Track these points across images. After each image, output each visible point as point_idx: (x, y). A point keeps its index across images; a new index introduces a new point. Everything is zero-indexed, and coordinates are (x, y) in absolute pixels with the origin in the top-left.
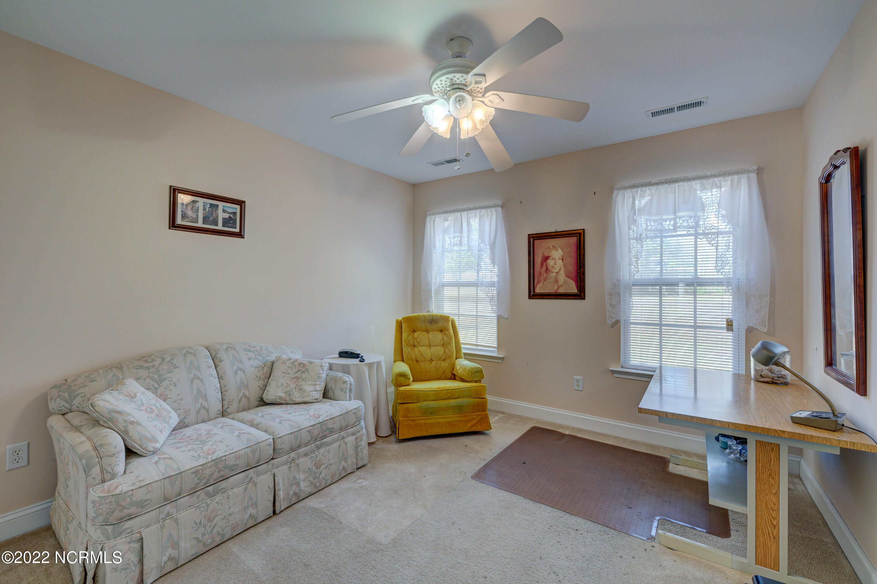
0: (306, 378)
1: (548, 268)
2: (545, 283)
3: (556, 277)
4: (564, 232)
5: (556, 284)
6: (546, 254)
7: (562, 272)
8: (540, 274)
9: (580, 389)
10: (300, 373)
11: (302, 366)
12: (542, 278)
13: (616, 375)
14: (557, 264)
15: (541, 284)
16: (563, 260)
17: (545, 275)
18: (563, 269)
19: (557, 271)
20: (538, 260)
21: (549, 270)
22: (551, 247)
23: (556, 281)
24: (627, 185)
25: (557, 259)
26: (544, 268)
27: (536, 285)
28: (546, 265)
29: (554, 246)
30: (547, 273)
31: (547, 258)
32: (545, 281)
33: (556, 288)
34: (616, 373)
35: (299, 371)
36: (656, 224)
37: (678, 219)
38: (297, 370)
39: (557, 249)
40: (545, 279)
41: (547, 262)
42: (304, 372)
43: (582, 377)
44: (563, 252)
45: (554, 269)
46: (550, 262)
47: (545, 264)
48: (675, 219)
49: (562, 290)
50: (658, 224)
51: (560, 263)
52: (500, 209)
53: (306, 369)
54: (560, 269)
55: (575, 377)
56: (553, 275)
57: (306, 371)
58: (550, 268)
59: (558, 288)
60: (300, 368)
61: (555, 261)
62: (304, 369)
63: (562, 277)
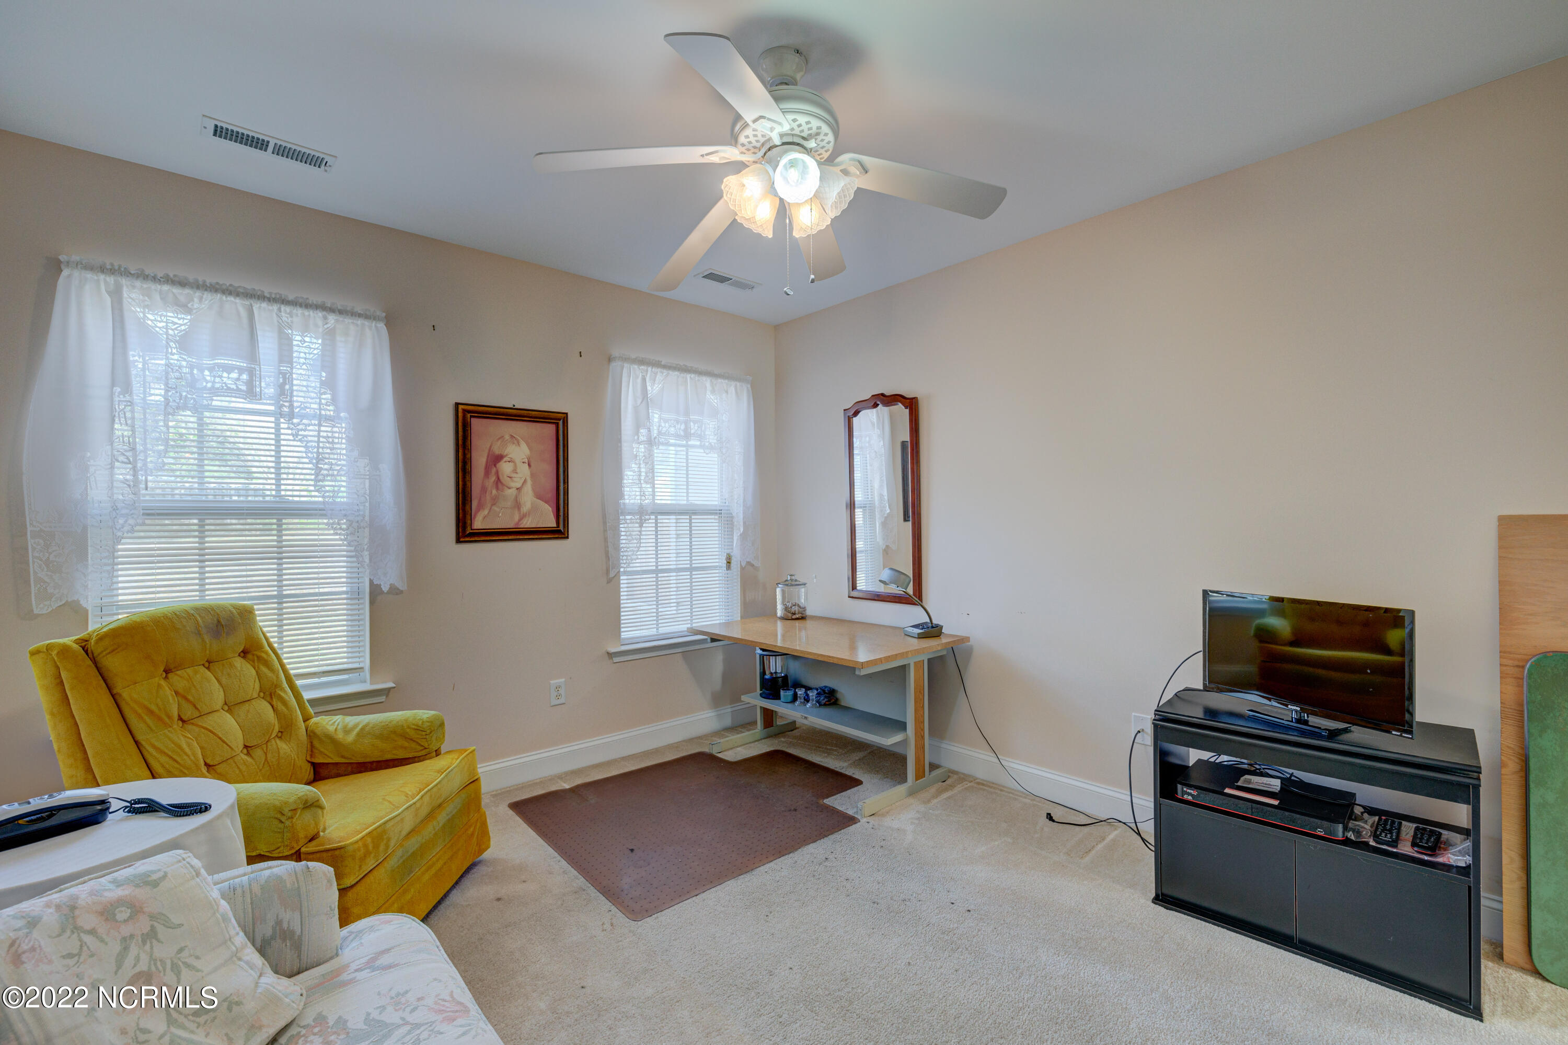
0: (181, 950)
1: (501, 477)
2: (494, 508)
3: (516, 497)
4: (534, 413)
5: (516, 512)
6: (497, 450)
7: (528, 489)
8: (484, 490)
9: (562, 700)
10: (134, 950)
11: (123, 914)
12: (488, 497)
13: (616, 660)
14: (518, 471)
15: (486, 512)
16: (529, 465)
17: (494, 492)
18: (529, 482)
19: (519, 485)
20: (479, 460)
21: (501, 482)
22: (507, 437)
23: (517, 505)
24: (633, 356)
25: (518, 461)
26: (493, 478)
27: (475, 516)
28: (497, 473)
29: (512, 437)
30: (497, 488)
31: (498, 458)
32: (493, 505)
33: (517, 518)
34: (615, 657)
35: (126, 942)
36: (667, 425)
37: (692, 424)
38: (117, 948)
39: (519, 445)
40: (495, 501)
41: (497, 465)
42: (151, 936)
43: (563, 680)
44: (530, 448)
45: (513, 481)
46: (505, 468)
47: (494, 470)
48: (686, 423)
49: (528, 523)
50: (670, 426)
51: (524, 470)
52: (381, 325)
53: (152, 917)
54: (525, 481)
55: (552, 682)
56: (511, 493)
57: (160, 928)
58: (504, 479)
59: (520, 520)
60: (126, 930)
61: (515, 465)
62: (143, 925)
63: (528, 499)
